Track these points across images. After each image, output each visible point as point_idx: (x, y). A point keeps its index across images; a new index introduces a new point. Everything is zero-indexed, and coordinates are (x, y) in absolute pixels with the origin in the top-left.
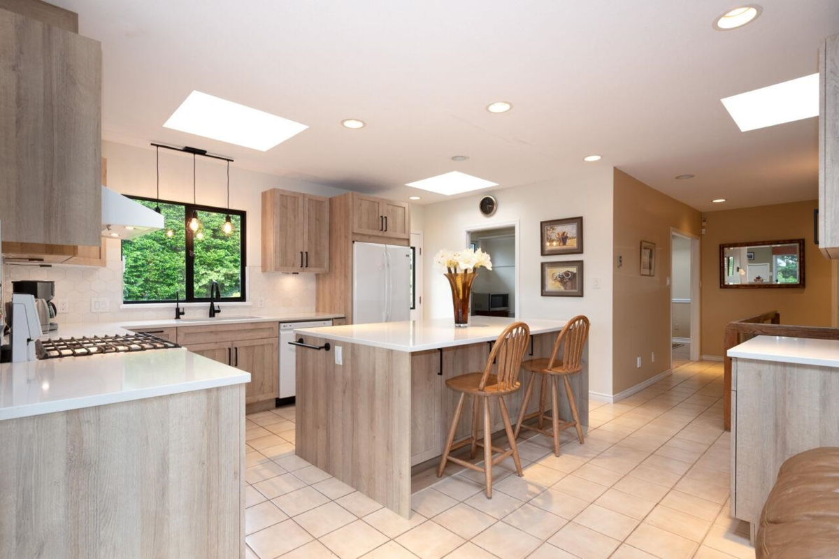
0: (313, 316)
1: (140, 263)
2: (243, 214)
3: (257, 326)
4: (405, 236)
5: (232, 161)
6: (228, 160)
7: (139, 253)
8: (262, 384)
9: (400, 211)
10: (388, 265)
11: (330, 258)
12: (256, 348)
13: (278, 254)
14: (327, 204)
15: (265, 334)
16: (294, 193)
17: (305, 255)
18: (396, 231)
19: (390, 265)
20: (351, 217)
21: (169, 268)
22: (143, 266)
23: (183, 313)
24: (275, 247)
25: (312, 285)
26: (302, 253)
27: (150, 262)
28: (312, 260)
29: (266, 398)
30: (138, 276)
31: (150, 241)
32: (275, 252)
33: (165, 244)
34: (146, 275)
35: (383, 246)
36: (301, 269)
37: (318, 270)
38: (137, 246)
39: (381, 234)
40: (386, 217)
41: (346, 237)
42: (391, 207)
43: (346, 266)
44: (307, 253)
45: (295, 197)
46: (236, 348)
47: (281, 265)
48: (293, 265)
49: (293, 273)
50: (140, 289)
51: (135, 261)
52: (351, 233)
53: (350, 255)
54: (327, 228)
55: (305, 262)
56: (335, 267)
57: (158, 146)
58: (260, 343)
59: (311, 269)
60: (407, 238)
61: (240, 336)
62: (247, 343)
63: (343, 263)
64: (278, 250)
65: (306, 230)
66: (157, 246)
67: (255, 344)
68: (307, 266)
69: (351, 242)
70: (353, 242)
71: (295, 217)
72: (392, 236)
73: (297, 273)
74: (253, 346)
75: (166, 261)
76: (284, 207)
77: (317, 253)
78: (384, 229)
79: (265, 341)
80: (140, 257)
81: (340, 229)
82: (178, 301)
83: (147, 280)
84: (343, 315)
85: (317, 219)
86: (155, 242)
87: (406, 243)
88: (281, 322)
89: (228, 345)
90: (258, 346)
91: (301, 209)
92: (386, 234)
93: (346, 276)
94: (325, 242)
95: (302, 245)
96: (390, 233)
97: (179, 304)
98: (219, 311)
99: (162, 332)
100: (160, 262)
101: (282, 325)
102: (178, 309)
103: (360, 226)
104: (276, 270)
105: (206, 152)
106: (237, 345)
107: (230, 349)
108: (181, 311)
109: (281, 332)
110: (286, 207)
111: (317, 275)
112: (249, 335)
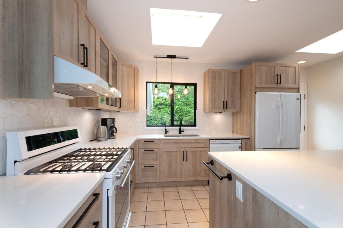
0: (230, 136)
1: (178, 110)
2: (195, 85)
3: (198, 141)
4: (296, 86)
5: (188, 58)
6: (186, 58)
7: (178, 107)
8: (200, 172)
9: (291, 70)
10: (282, 106)
11: (241, 104)
12: (197, 152)
13: (211, 103)
14: (239, 74)
15: (202, 145)
16: (220, 70)
17: (225, 103)
18: (288, 84)
19: (284, 106)
20: (254, 77)
21: (186, 111)
22: (179, 110)
23: (168, 132)
24: (209, 100)
25: (230, 119)
26: (223, 101)
27: (181, 109)
28: (230, 105)
29: (202, 180)
30: (178, 114)
31: (181, 102)
32: (209, 102)
33: (185, 103)
34: (180, 113)
35: (278, 93)
36: (223, 110)
37: (233, 111)
38: (177, 104)
39: (276, 86)
40: (280, 75)
41: (251, 90)
42: (284, 68)
43: (250, 107)
44: (226, 101)
45: (220, 72)
46: (187, 152)
47: (212, 109)
48: (219, 108)
49: (219, 113)
50: (178, 118)
51: (177, 109)
52: (254, 87)
53: (253, 100)
54: (238, 86)
55: (225, 106)
56: (244, 109)
57: (156, 57)
58: (199, 150)
59: (229, 110)
60: (298, 87)
61: (188, 146)
62: (192, 150)
63: (249, 106)
64: (210, 100)
65: (226, 89)
66: (183, 104)
67: (196, 150)
68: (226, 109)
69: (254, 93)
70: (256, 93)
71: (220, 83)
72: (285, 87)
73: (222, 113)
74: (196, 151)
75: (185, 109)
76: (214, 78)
77: (232, 101)
78: (279, 82)
79: (202, 149)
80: (178, 108)
81: (247, 86)
82: (166, 126)
83: (180, 115)
84: (248, 137)
85: (233, 83)
86: (182, 103)
87: (296, 90)
88: (210, 139)
89: (183, 150)
90: (198, 151)
91: (223, 78)
92: (280, 86)
93: (250, 114)
94: (237, 95)
95: (224, 97)
96: (283, 85)
97: (167, 127)
98: (183, 131)
99: (154, 141)
100: (184, 109)
101: (211, 141)
102: (166, 130)
103: (260, 83)
104: (210, 111)
105: (175, 56)
106: (187, 150)
107: (184, 152)
108: (167, 131)
109: (211, 145)
110: (215, 78)
111: (233, 113)
112: (193, 145)
